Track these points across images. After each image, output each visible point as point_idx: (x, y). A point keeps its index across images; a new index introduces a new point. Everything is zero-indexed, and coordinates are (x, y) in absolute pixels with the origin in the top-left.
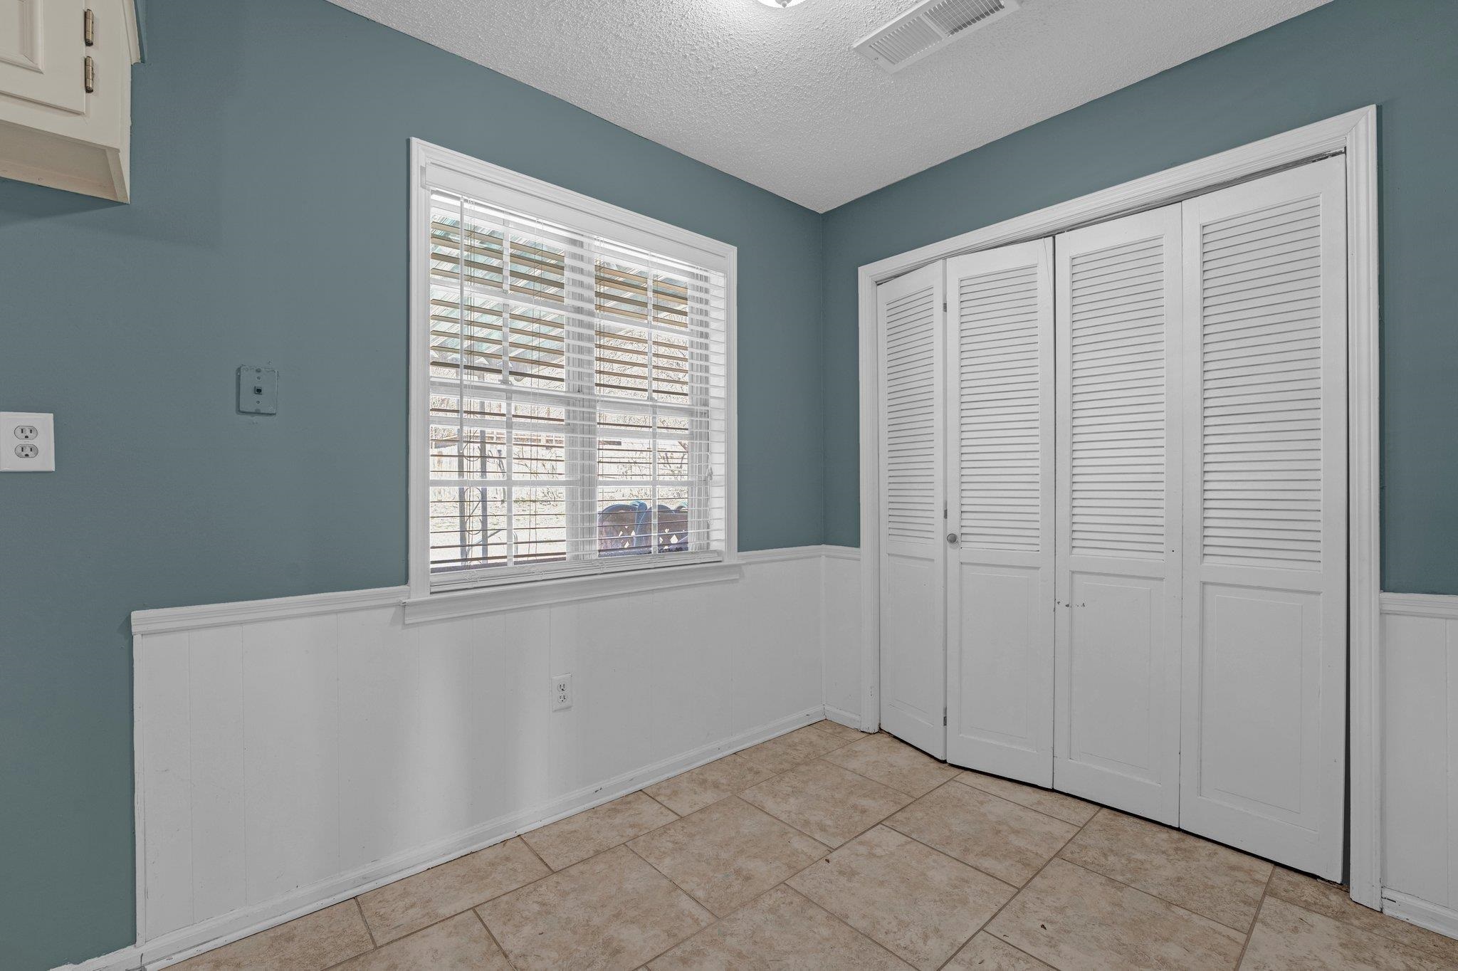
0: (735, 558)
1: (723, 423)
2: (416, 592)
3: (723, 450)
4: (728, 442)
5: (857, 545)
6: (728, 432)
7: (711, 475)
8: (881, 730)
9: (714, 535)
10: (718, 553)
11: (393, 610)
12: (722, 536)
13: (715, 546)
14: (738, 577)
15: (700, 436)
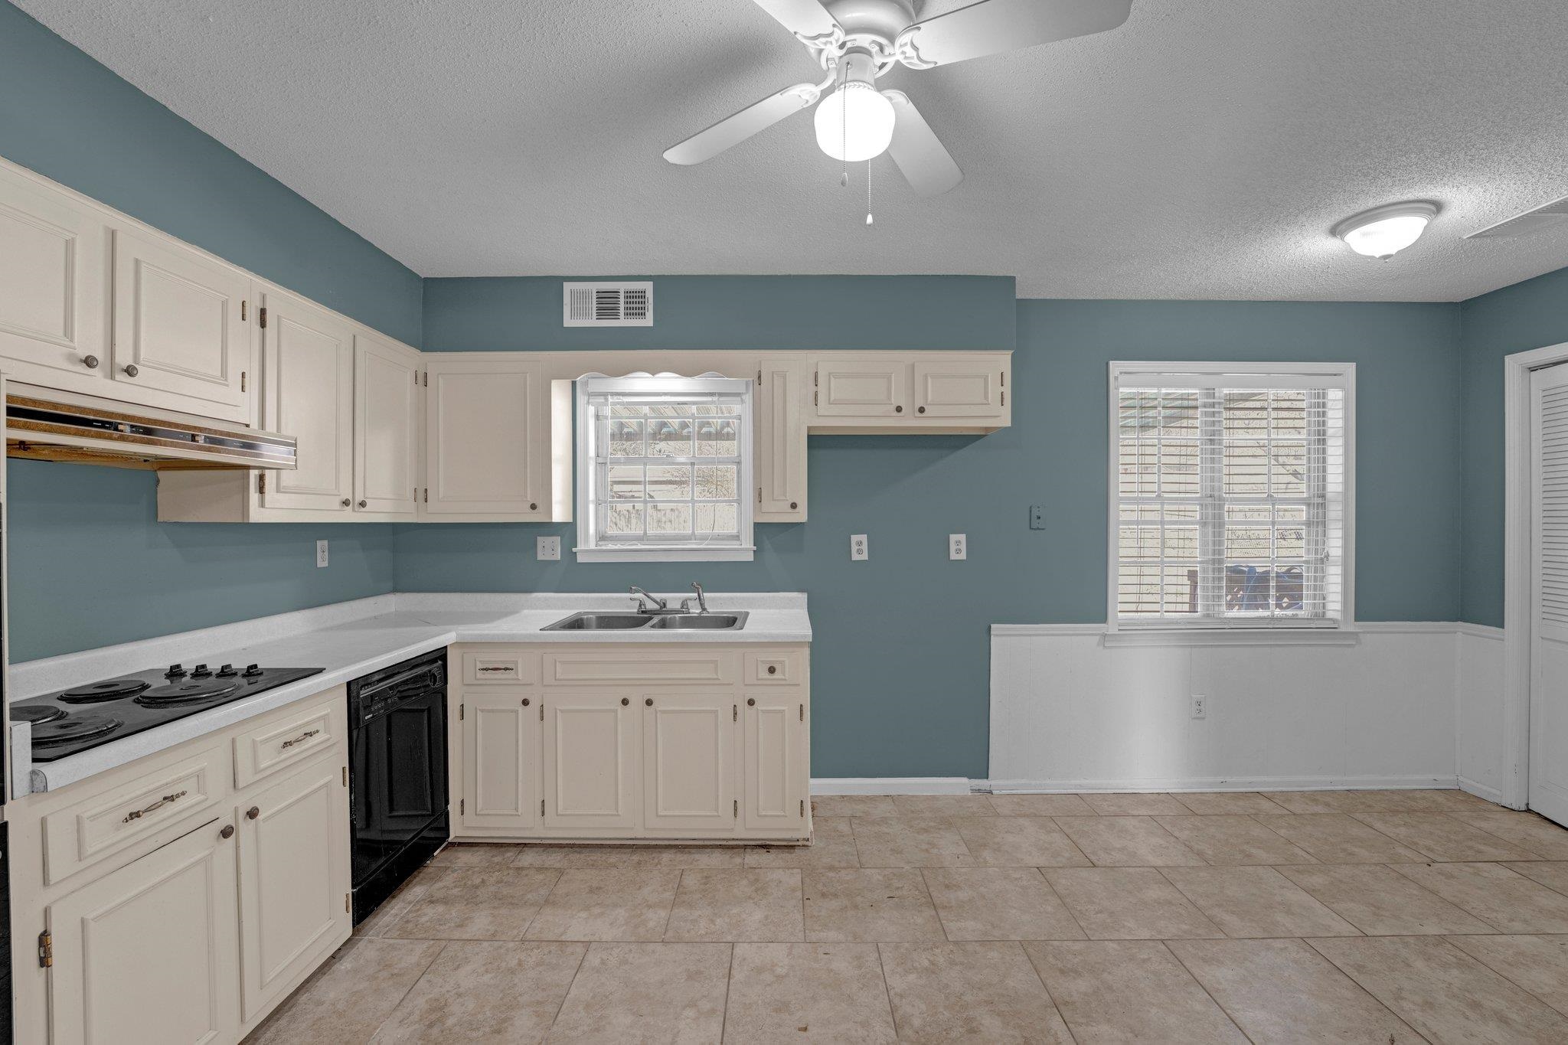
0: (1352, 627)
1: (1340, 513)
2: (1111, 628)
3: (1340, 535)
4: (1345, 529)
5: (1501, 625)
6: (1345, 519)
7: (1327, 556)
8: (1529, 811)
9: (1330, 606)
10: (1334, 620)
11: (1098, 637)
12: (1338, 606)
13: (1330, 615)
14: (1354, 643)
15: (1318, 523)
